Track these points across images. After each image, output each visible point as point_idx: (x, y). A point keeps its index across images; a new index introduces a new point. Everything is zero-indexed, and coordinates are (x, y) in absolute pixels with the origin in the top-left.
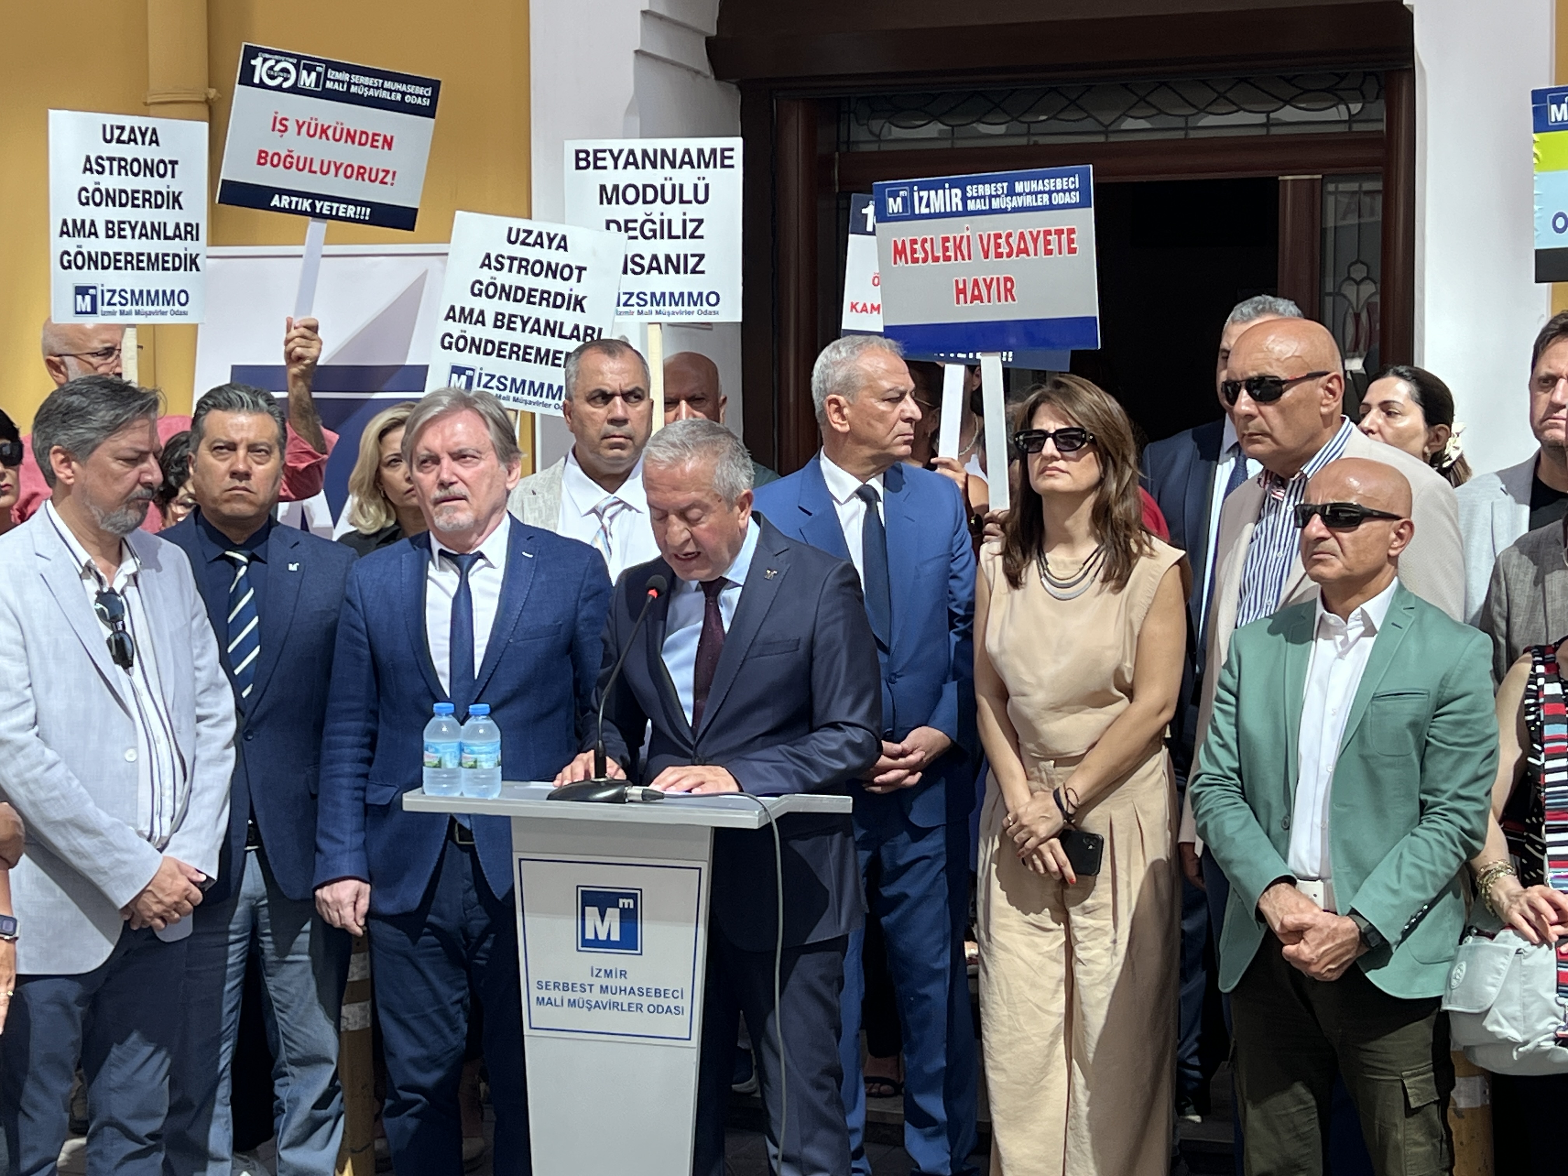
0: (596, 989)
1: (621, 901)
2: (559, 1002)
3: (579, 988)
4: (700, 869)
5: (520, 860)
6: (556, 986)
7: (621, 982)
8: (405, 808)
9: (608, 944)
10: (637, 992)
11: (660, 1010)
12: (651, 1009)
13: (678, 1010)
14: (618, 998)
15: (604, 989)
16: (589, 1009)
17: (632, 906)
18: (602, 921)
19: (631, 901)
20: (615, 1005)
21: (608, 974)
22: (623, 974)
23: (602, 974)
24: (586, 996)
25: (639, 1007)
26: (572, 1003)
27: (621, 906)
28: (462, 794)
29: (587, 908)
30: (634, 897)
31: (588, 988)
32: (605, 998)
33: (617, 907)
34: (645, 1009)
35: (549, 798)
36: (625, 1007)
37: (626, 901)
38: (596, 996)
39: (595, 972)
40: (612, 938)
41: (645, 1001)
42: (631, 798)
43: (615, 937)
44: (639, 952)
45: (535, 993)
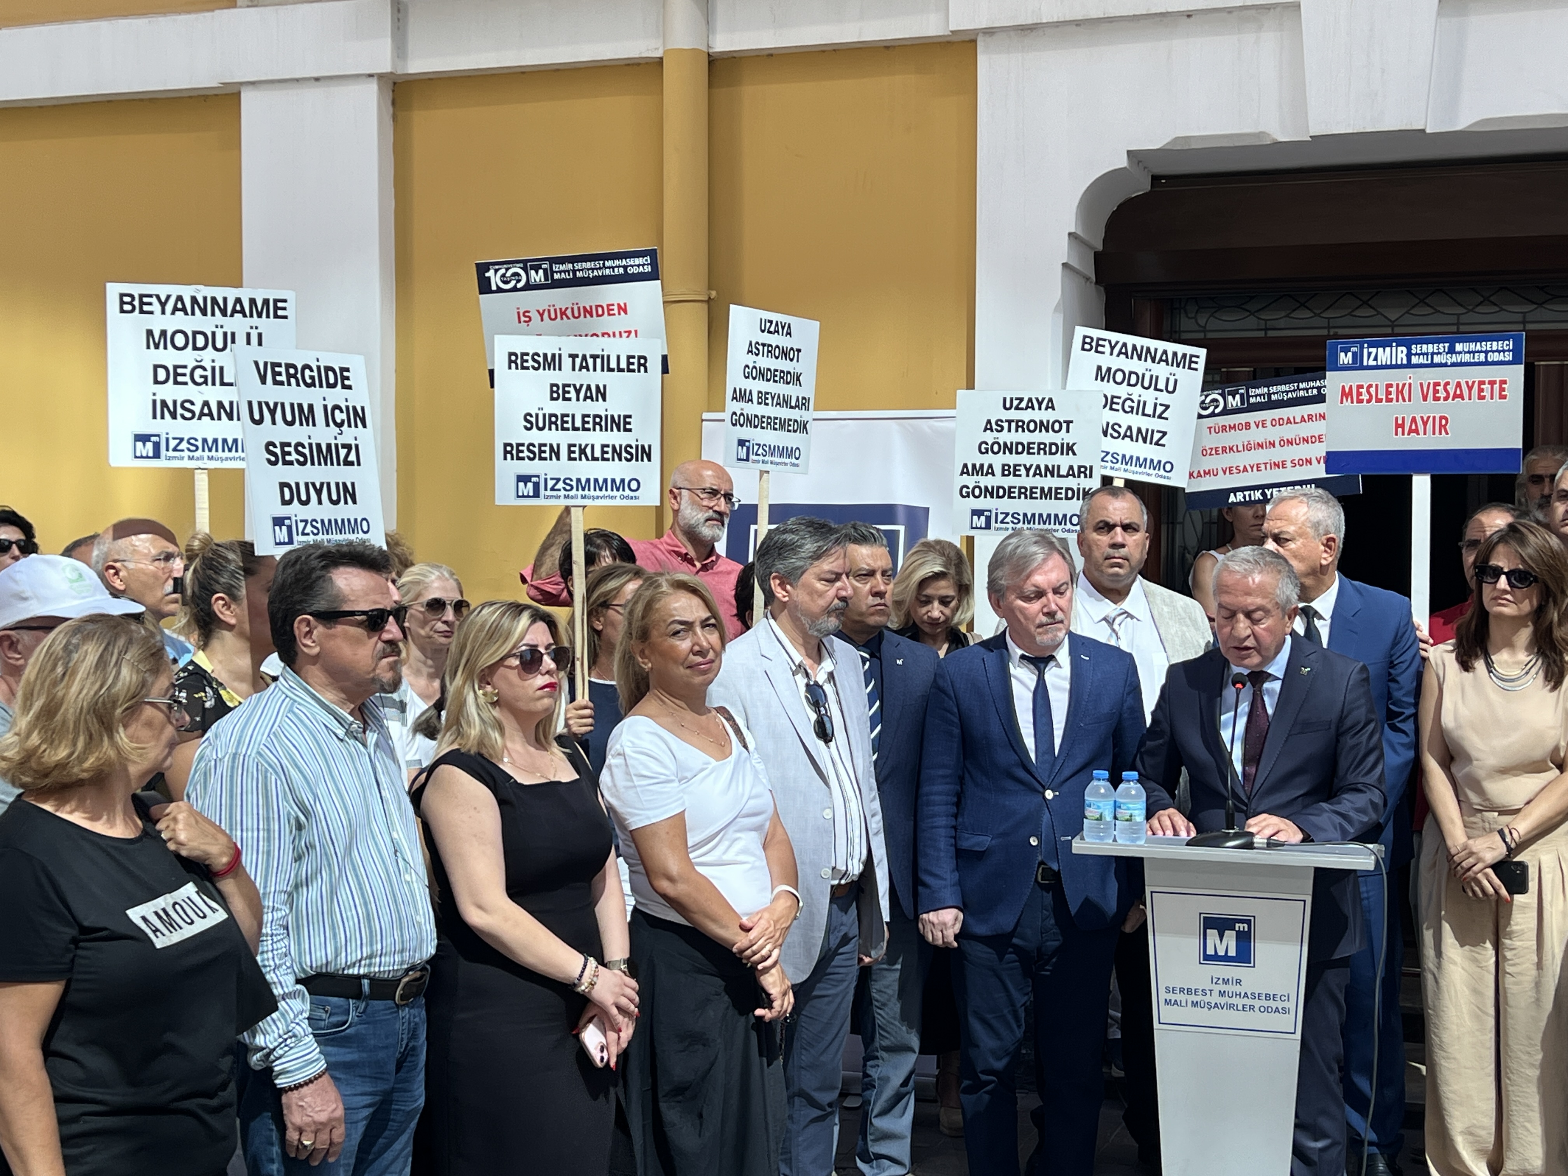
0: (1216, 993)
1: (1237, 925)
2: (1184, 1004)
3: (1201, 993)
4: (1304, 901)
5: (1152, 892)
6: (1182, 990)
7: (1237, 989)
8: (1074, 851)
9: (1226, 958)
10: (1250, 996)
11: (1270, 1010)
12: (1262, 1009)
13: (1285, 1011)
14: (1234, 1001)
15: (1222, 994)
16: (1209, 1009)
17: (1246, 929)
18: (1221, 940)
19: (1246, 926)
20: (1231, 1006)
21: (1226, 982)
22: (1238, 982)
23: (1220, 981)
24: (1207, 999)
25: (1252, 1008)
26: (1195, 1004)
27: (1237, 929)
28: (1115, 840)
29: (1208, 931)
30: (1248, 922)
31: (1208, 993)
32: (1222, 1000)
33: (1234, 929)
34: (1256, 1009)
35: (1188, 844)
36: (1240, 1008)
37: (1241, 925)
38: (1215, 999)
39: (1215, 981)
40: (1229, 954)
41: (1257, 1003)
42: (1255, 845)
43: (1232, 953)
44: (1252, 965)
45: (1163, 996)
